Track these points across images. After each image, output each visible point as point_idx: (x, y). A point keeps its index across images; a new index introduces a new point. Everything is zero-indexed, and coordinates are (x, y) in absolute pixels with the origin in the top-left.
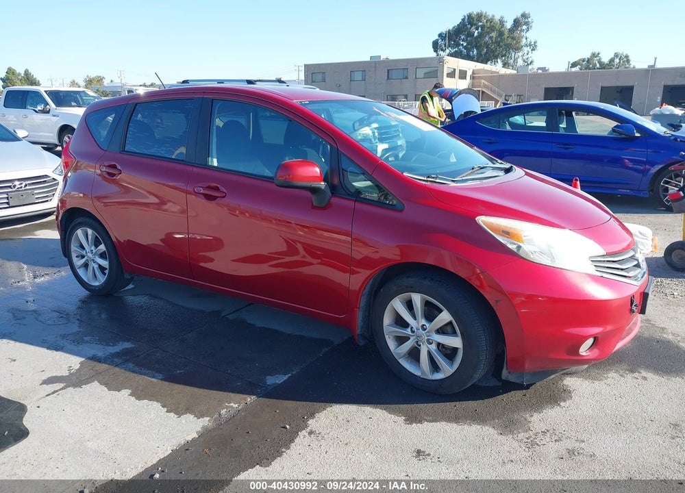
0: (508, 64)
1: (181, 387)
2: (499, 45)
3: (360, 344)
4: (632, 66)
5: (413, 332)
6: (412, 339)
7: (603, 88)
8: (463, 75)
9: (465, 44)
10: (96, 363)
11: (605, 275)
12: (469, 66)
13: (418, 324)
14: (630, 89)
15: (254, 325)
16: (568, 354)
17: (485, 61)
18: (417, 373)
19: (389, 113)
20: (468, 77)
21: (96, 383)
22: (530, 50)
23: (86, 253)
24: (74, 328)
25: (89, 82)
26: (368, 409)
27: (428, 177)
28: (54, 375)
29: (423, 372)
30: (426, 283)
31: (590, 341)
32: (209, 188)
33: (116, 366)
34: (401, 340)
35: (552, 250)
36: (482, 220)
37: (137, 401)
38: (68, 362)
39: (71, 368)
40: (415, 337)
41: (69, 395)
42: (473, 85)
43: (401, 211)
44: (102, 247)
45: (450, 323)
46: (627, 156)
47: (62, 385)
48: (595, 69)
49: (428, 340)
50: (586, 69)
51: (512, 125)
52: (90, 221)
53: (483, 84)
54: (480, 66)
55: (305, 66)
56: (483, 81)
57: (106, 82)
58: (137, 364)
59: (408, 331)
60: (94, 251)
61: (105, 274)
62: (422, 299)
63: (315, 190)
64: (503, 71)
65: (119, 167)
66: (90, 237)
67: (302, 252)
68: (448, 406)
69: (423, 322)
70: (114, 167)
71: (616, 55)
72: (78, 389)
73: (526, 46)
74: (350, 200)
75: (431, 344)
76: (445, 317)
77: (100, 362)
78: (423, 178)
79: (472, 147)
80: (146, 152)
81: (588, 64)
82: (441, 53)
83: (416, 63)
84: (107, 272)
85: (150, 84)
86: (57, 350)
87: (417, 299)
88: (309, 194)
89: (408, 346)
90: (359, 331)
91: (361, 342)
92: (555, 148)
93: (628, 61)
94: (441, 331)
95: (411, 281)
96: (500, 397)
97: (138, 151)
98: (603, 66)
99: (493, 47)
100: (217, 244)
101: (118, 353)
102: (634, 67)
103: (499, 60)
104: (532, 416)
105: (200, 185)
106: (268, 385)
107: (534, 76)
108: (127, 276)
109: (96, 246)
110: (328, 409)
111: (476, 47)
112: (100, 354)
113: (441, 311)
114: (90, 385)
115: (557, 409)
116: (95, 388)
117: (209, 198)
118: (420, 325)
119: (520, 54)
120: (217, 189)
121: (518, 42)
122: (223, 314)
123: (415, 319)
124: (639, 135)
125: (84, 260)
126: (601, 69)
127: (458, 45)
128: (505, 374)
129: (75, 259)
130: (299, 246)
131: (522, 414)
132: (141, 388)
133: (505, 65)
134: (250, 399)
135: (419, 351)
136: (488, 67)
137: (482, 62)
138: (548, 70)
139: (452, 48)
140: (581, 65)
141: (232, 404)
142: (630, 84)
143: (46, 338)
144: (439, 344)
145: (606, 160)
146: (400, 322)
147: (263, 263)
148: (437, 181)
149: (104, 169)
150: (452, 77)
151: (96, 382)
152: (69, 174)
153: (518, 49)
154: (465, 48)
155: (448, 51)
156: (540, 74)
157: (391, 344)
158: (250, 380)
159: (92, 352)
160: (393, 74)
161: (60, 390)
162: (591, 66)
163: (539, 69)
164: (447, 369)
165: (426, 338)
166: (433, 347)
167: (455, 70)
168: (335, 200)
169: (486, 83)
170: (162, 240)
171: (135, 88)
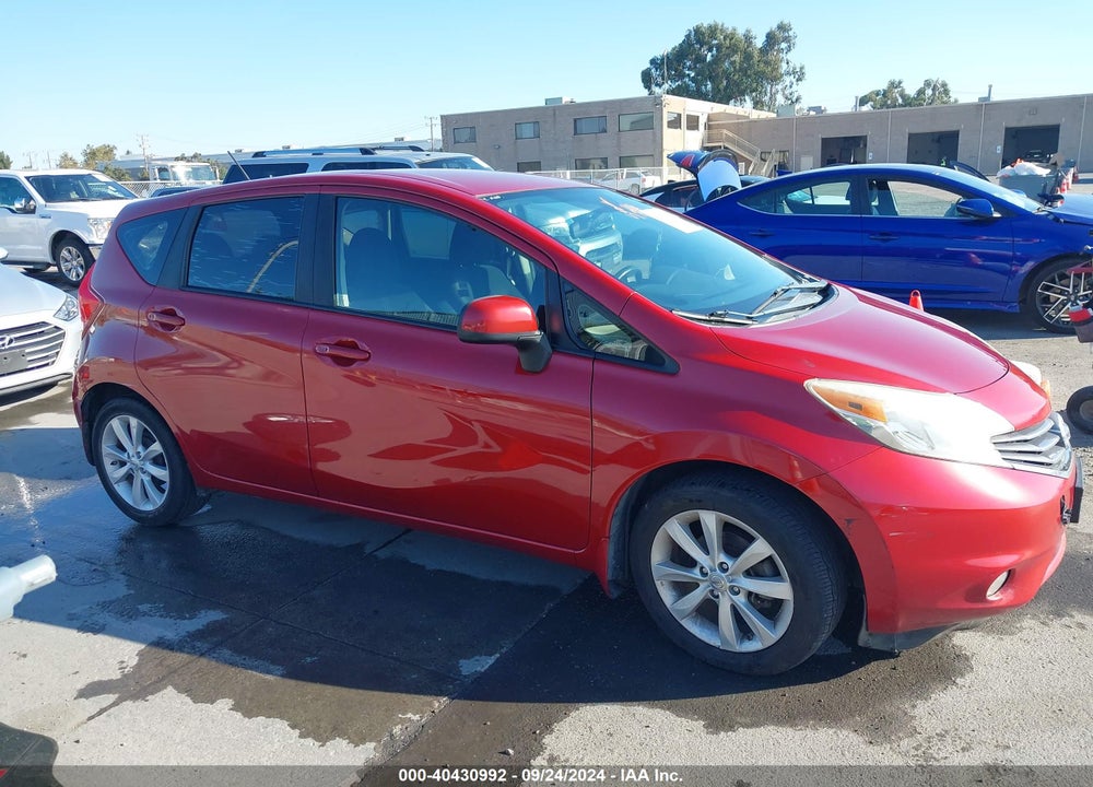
0: (762, 103)
1: (317, 687)
2: (745, 74)
3: (612, 597)
4: (952, 100)
5: (704, 574)
6: (702, 586)
7: (911, 136)
8: (693, 123)
9: (693, 75)
10: (165, 651)
11: (1017, 466)
12: (702, 108)
13: (714, 563)
14: (953, 137)
15: (423, 567)
16: (967, 600)
17: (725, 100)
18: (714, 641)
19: (626, 206)
20: (701, 127)
21: (170, 691)
22: (794, 80)
23: (129, 457)
24: (119, 589)
25: (91, 155)
26: (641, 711)
27: (712, 315)
28: (96, 679)
29: (724, 640)
30: (725, 493)
31: (1002, 577)
32: (340, 345)
33: (202, 655)
34: (683, 589)
35: (926, 428)
36: (814, 385)
37: (247, 719)
38: (117, 654)
39: (124, 665)
40: (706, 584)
41: (127, 716)
42: (710, 139)
43: (673, 375)
44: (157, 447)
45: (770, 558)
46: (973, 248)
47: (112, 698)
48: (895, 107)
49: (732, 588)
50: (882, 107)
51: (793, 205)
52: (135, 404)
53: (726, 139)
54: (718, 108)
55: (442, 117)
56: (725, 131)
57: (119, 155)
58: (238, 650)
59: (696, 573)
60: (142, 454)
61: (163, 491)
62: (719, 520)
63: (524, 345)
64: (756, 115)
65: (180, 314)
66: (134, 431)
67: (483, 437)
68: (772, 694)
69: (722, 558)
70: (171, 313)
71: (927, 83)
72: (140, 703)
73: (788, 73)
74: (585, 358)
75: (737, 593)
76: (760, 549)
77: (172, 649)
78: (704, 317)
79: (760, 255)
80: (226, 287)
81: (886, 99)
82: (657, 90)
83: (620, 107)
84: (166, 487)
85: (192, 155)
86: (95, 631)
87: (710, 520)
88: (514, 350)
89: (695, 597)
90: (609, 575)
91: (614, 594)
92: (867, 241)
93: (946, 92)
94: (753, 573)
95: (699, 490)
96: (854, 674)
97: (211, 286)
98: (908, 102)
99: (737, 77)
100: (340, 430)
101: (199, 630)
102: (956, 101)
103: (747, 97)
104: (914, 706)
105: (324, 340)
106: (465, 676)
107: (804, 121)
108: (202, 493)
109: (146, 445)
110: (573, 714)
111: (711, 78)
112: (170, 635)
113: (751, 540)
114: (161, 693)
115: (953, 691)
116: (170, 699)
117: (340, 361)
118: (717, 563)
119: (779, 87)
120: (354, 347)
121: (774, 69)
122: (368, 550)
123: (707, 552)
124: (999, 215)
125: (124, 470)
126: (905, 106)
127: (681, 76)
128: (864, 638)
129: (109, 468)
130: (477, 428)
131: (897, 703)
132: (249, 695)
133: (757, 104)
134: (439, 703)
135: (716, 607)
136: (731, 108)
137: (720, 102)
138: (825, 110)
139: (673, 79)
140: (875, 101)
141: (408, 716)
142: (954, 129)
143: (73, 612)
144: (750, 594)
145: (938, 256)
146: (680, 558)
147: (424, 458)
148: (726, 320)
149: (155, 318)
150: (676, 128)
151: (170, 688)
152: (92, 329)
153: (775, 79)
154: (693, 80)
155: (666, 86)
156: (813, 117)
157: (667, 595)
158: (433, 668)
159: (156, 633)
160: (583, 126)
161: (111, 706)
162: (889, 102)
163: (810, 109)
164: (766, 636)
165: (729, 584)
166: (741, 600)
167: (680, 115)
168: (558, 360)
169: (731, 134)
170: (247, 425)
171: (170, 164)
